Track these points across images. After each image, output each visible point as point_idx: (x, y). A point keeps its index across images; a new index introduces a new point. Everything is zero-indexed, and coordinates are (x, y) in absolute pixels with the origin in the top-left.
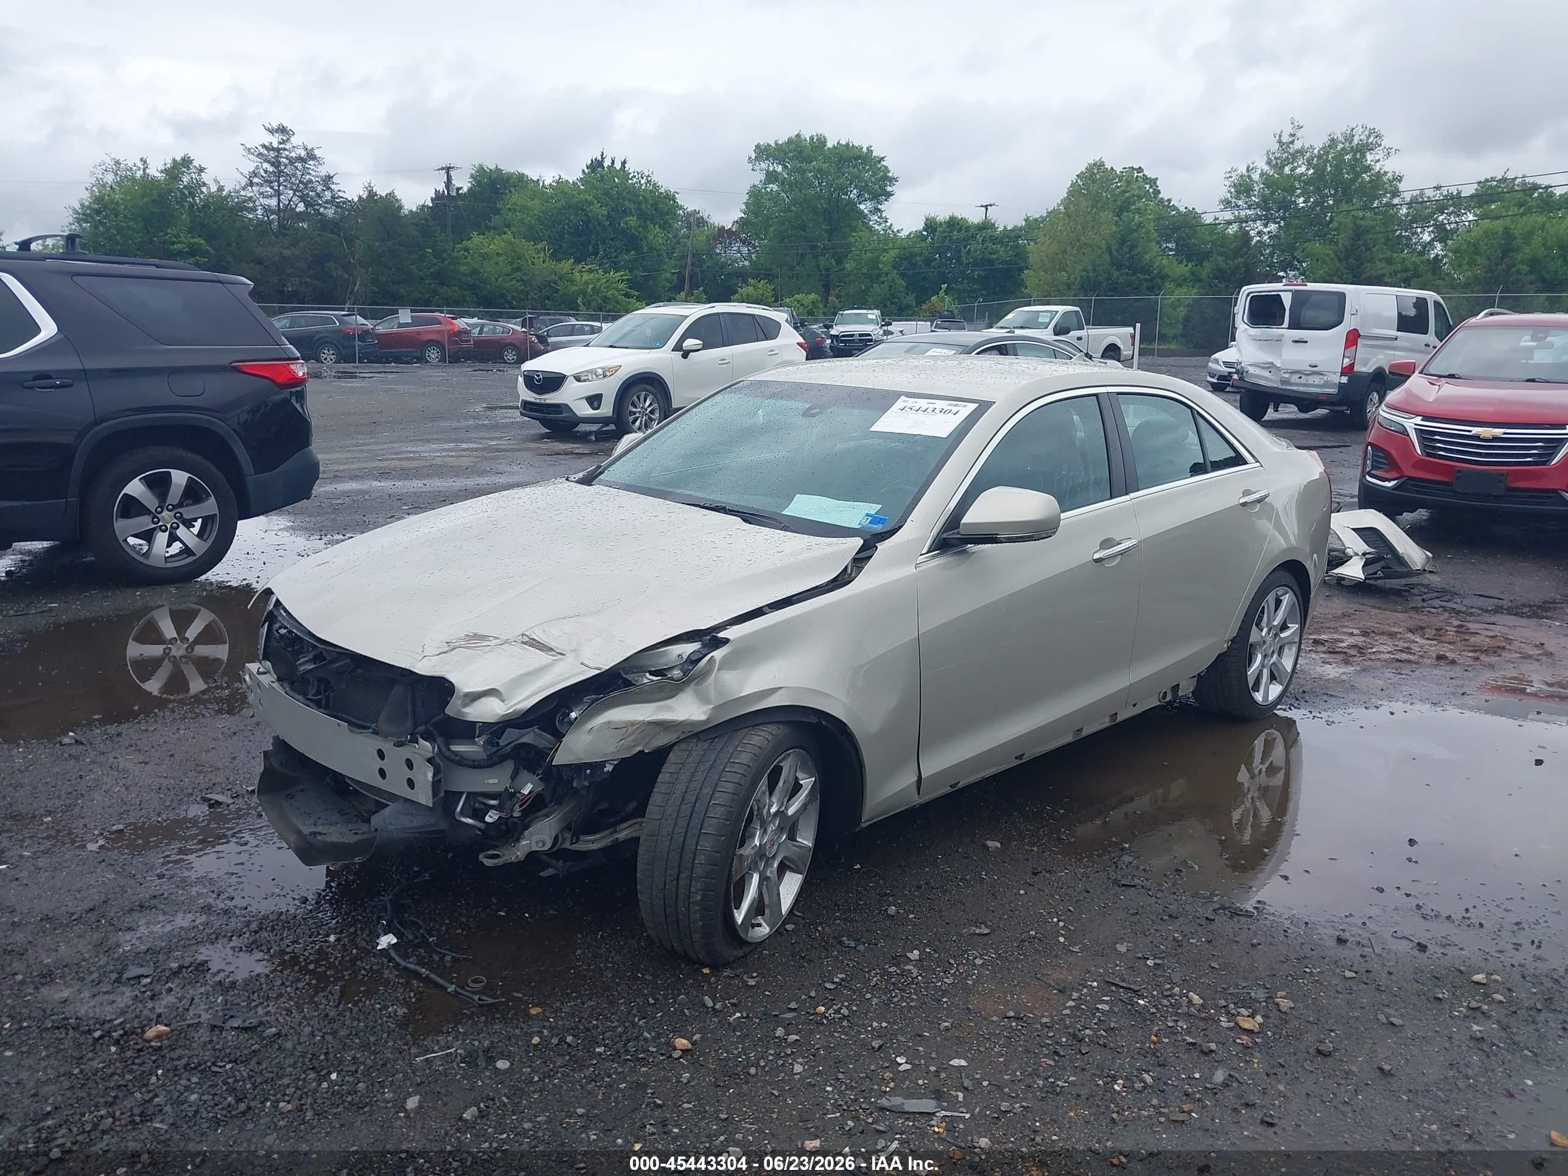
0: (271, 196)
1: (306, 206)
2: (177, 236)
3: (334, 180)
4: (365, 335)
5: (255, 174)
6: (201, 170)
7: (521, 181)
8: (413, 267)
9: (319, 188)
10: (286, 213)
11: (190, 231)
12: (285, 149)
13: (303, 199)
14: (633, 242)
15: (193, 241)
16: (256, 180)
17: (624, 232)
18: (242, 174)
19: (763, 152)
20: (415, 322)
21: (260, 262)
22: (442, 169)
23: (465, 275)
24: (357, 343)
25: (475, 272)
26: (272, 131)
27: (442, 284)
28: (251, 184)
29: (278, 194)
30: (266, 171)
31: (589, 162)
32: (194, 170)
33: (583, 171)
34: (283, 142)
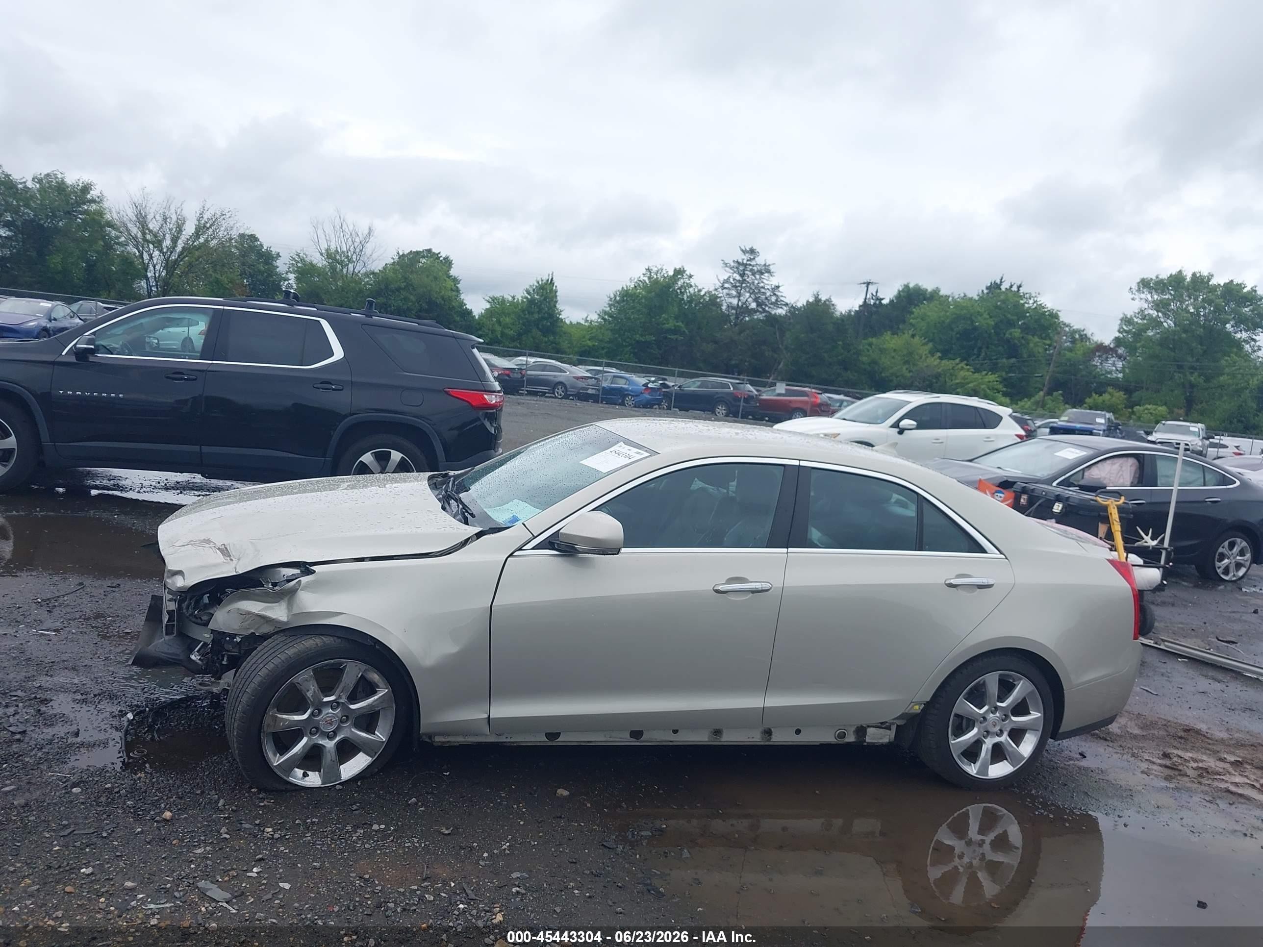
0: (734, 297)
1: (758, 306)
2: (667, 320)
3: (780, 289)
4: (749, 399)
5: (727, 281)
6: (691, 276)
7: (933, 296)
8: (826, 355)
9: (768, 293)
10: (743, 310)
11: (676, 318)
12: (750, 265)
13: (756, 300)
14: (1013, 350)
15: (678, 324)
16: (726, 285)
17: (1008, 341)
18: (719, 280)
19: (1144, 284)
20: (789, 393)
21: (716, 342)
22: (864, 283)
23: (864, 364)
24: (742, 403)
25: (874, 362)
26: (744, 252)
27: (846, 369)
28: (723, 288)
29: (739, 295)
30: (734, 279)
31: (989, 285)
32: (686, 277)
33: (983, 291)
34: (750, 260)
